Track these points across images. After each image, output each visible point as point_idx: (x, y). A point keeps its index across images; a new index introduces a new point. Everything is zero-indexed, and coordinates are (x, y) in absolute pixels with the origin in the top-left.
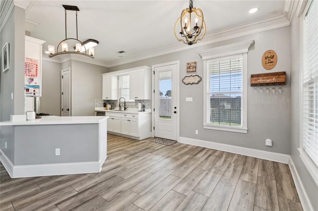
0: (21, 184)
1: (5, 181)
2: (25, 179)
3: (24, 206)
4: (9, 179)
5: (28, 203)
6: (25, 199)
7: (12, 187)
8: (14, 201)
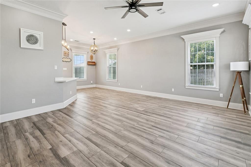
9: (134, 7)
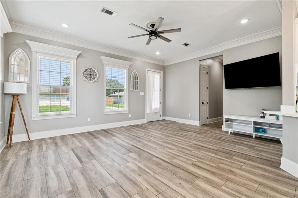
0: (282, 177)
1: (274, 167)
2: (291, 176)
3: (264, 194)
4: (277, 167)
5: (268, 195)
6: (271, 190)
7: (272, 174)
8: (262, 184)
9: (154, 35)
